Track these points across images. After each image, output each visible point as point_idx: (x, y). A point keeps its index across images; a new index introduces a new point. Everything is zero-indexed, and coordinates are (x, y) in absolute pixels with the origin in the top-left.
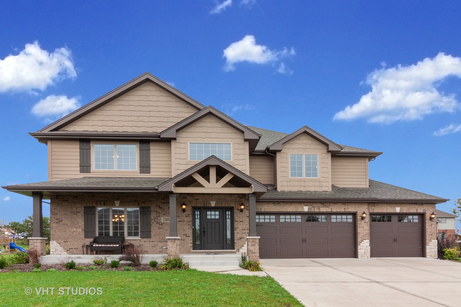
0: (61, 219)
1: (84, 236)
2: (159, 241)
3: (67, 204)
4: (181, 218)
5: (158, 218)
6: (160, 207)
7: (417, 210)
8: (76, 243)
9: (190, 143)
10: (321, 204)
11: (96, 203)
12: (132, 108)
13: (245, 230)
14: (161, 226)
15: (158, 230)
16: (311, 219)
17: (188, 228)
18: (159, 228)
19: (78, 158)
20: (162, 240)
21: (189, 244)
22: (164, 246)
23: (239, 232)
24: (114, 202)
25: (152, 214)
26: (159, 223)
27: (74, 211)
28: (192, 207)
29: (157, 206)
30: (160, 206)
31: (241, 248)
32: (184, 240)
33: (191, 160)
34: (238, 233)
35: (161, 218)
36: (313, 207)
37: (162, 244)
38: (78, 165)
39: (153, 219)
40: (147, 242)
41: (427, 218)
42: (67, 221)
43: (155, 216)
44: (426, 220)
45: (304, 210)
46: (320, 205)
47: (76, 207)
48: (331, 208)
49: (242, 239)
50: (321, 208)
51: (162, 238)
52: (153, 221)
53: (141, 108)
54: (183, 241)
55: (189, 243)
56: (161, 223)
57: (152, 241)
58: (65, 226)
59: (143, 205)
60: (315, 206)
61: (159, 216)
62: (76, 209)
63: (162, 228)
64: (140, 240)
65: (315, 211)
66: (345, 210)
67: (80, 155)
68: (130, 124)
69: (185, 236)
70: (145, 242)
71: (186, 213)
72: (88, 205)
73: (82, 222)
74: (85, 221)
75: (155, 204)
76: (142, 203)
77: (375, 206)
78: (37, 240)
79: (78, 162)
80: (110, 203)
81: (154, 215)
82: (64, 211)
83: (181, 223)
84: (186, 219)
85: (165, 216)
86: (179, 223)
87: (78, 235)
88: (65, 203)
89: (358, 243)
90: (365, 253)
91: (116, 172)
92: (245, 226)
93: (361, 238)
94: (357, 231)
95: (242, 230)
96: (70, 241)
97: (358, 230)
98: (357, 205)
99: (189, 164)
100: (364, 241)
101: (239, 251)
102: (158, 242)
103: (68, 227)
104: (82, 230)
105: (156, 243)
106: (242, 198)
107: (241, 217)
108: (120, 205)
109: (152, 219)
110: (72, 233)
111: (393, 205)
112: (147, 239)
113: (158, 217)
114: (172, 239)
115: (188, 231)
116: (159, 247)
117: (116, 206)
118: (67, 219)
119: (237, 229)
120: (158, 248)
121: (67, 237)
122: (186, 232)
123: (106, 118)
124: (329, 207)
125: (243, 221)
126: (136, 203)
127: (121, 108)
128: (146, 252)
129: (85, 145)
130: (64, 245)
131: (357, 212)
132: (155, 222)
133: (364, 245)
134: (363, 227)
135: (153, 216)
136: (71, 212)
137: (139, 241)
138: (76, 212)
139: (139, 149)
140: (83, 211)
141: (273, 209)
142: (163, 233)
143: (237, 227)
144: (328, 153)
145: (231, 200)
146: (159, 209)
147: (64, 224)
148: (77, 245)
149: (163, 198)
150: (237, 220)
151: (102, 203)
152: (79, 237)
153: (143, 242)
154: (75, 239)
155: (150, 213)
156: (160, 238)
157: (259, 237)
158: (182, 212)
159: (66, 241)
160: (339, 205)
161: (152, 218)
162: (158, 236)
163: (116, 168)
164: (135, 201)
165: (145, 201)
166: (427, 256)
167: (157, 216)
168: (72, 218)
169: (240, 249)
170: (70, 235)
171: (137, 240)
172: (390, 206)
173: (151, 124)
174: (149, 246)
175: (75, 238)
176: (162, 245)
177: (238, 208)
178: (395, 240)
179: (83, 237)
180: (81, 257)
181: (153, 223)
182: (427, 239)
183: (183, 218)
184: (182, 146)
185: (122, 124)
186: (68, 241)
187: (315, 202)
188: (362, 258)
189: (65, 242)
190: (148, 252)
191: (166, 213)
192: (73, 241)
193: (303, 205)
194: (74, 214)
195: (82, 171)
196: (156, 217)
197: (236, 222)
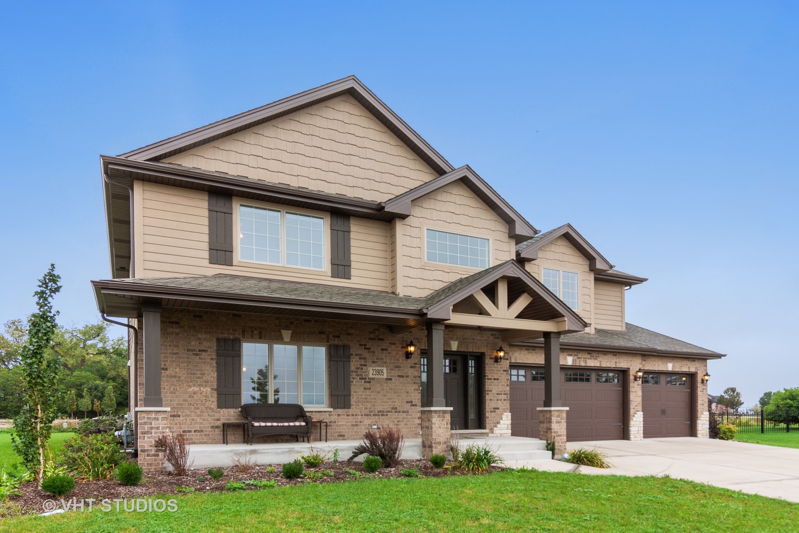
0: (165, 365)
1: (216, 403)
2: (365, 415)
3: (177, 331)
4: (403, 370)
5: (362, 369)
6: (367, 347)
7: (689, 367)
8: (198, 420)
9: (427, 229)
10: (589, 353)
11: (243, 332)
12: (316, 141)
13: (501, 394)
14: (368, 384)
15: (363, 392)
16: (578, 377)
17: (414, 390)
18: (365, 389)
19: (206, 230)
20: (370, 412)
21: (415, 420)
22: (374, 425)
23: (492, 398)
24: (281, 332)
25: (353, 361)
26: (366, 379)
27: (193, 348)
28: (421, 350)
29: (361, 345)
30: (366, 345)
31: (496, 426)
32: (408, 412)
33: (428, 262)
34: (491, 400)
35: (367, 369)
36: (578, 358)
37: (370, 421)
38: (206, 246)
39: (355, 370)
40: (342, 416)
41: (698, 380)
42: (178, 370)
43: (357, 365)
44: (697, 383)
45: (567, 362)
46: (587, 356)
47: (200, 339)
48: (600, 361)
49: (496, 410)
50: (588, 361)
51: (370, 408)
52: (354, 374)
53: (335, 147)
54: (405, 414)
55: (416, 418)
56: (369, 378)
57: (353, 415)
58: (174, 380)
59: (336, 342)
60: (581, 356)
61: (365, 365)
62: (200, 343)
63: (370, 389)
64: (331, 412)
65: (581, 365)
66: (616, 365)
67: (209, 224)
68: (314, 174)
69: (410, 404)
70: (338, 415)
71: (411, 361)
72: (226, 336)
73: (213, 372)
74: (218, 371)
75: (359, 341)
76: (333, 336)
77: (645, 360)
78: (159, 414)
79: (206, 238)
80: (273, 333)
81: (356, 363)
82: (170, 346)
83: (403, 380)
84: (411, 372)
85: (374, 365)
86: (400, 380)
87: (204, 401)
88: (173, 328)
89: (631, 417)
90: (639, 432)
91: (284, 269)
92: (501, 387)
93: (634, 408)
94: (630, 399)
95: (497, 394)
96: (184, 414)
97: (631, 397)
98: (629, 358)
99: (426, 268)
100: (638, 413)
101: (492, 432)
102: (362, 415)
103: (180, 383)
104: (212, 389)
105: (359, 417)
106: (498, 338)
107: (495, 372)
108: (291, 340)
109: (352, 371)
110: (190, 397)
111: (665, 360)
112: (344, 410)
113: (364, 367)
114: (440, 411)
115: (415, 396)
116: (364, 425)
117: (285, 340)
118: (179, 366)
119: (489, 392)
120: (363, 428)
121: (178, 404)
122: (410, 396)
123: (265, 153)
124: (597, 359)
125: (498, 379)
126: (324, 336)
127: (296, 136)
128: (341, 436)
129: (221, 205)
130: (171, 424)
131: (629, 368)
132: (359, 377)
133: (638, 420)
134: (636, 392)
135: (354, 363)
136: (188, 350)
137: (327, 414)
138: (199, 351)
139: (329, 227)
140: (215, 348)
141: (528, 358)
142: (371, 399)
143: (490, 389)
144: (590, 272)
145: (481, 340)
146: (365, 351)
147: (172, 377)
148: (201, 423)
149: (371, 330)
150: (489, 377)
151: (255, 332)
152: (206, 406)
153: (336, 417)
154: (196, 411)
155: (350, 358)
156: (366, 408)
157: (567, 408)
158: (405, 359)
159: (176, 413)
160: (609, 356)
161: (353, 368)
162: (362, 405)
163: (283, 262)
164: (321, 333)
165: (340, 334)
166: (698, 435)
167: (361, 365)
168: (190, 362)
169: (495, 429)
170: (184, 400)
171: (324, 412)
172: (661, 361)
173: (351, 181)
174: (346, 425)
175: (196, 408)
176: (369, 423)
177: (491, 355)
178: (663, 412)
179: (214, 405)
180: (258, 450)
181: (353, 378)
182: (699, 410)
183: (406, 371)
184: (414, 232)
185: (296, 170)
186: (179, 413)
187: (580, 350)
188: (635, 439)
189: (174, 416)
190: (344, 436)
191: (377, 359)
192: (193, 414)
193: (566, 354)
194: (194, 354)
195: (213, 261)
196: (359, 366)
197: (489, 381)
